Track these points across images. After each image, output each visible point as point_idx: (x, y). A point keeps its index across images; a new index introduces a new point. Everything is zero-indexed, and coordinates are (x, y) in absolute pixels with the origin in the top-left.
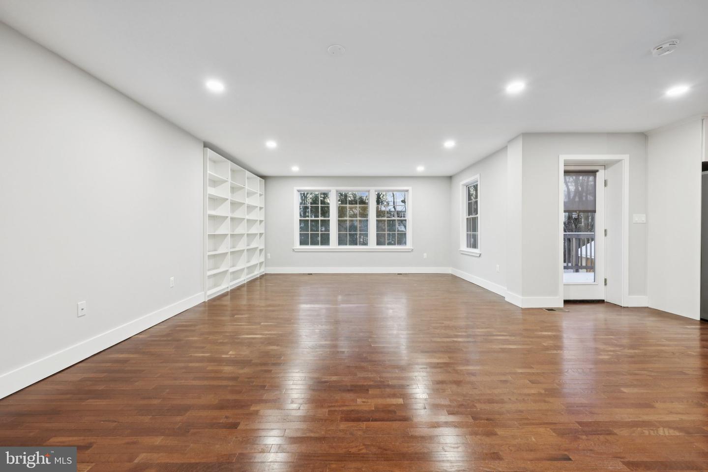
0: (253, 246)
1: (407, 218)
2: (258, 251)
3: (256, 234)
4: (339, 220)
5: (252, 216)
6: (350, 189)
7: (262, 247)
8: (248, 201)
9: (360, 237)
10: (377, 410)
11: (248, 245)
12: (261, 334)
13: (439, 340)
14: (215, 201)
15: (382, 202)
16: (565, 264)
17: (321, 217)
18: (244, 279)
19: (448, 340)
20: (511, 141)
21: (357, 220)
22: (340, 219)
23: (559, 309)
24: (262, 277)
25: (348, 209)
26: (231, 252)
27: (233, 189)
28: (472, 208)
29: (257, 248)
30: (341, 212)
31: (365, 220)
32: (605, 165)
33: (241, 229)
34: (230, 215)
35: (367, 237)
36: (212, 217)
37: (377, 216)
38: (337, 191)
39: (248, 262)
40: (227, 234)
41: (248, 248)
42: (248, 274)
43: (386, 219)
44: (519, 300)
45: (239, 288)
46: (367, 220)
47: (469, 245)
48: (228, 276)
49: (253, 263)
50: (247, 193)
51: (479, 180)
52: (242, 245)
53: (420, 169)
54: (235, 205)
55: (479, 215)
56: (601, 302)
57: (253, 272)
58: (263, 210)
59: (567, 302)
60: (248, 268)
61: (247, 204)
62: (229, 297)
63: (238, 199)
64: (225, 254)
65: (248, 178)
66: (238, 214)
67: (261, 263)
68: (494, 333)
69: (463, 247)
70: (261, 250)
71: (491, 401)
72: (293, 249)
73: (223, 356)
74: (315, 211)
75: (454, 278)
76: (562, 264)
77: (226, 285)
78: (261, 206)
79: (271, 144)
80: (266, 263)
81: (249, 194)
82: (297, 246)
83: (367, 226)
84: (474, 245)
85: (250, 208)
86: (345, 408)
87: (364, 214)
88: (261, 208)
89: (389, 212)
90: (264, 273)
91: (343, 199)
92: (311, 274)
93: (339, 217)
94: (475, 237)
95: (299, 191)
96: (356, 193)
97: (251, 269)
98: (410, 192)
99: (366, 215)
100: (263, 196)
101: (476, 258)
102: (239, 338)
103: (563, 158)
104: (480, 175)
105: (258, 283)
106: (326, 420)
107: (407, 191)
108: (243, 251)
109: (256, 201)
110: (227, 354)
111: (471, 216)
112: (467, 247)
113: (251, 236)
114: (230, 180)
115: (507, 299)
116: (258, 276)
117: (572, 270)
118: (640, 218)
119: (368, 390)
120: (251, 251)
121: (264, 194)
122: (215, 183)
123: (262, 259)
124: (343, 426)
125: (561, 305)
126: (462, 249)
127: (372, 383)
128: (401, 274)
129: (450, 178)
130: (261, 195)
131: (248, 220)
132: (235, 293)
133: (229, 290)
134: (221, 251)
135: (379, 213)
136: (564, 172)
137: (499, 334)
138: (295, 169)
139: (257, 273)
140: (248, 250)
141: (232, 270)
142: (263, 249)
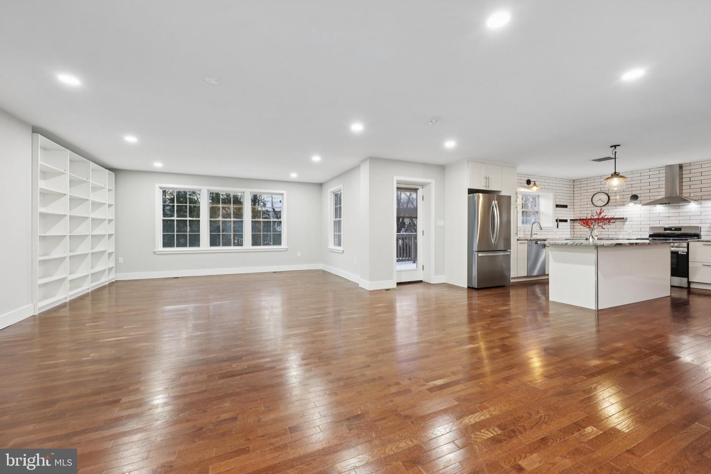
0: (98, 249)
1: (282, 220)
2: (106, 255)
3: (104, 236)
4: (210, 221)
5: (97, 215)
6: (223, 189)
7: (112, 249)
8: (93, 197)
9: (234, 238)
10: (249, 367)
11: (92, 248)
12: (125, 336)
13: (303, 318)
14: (48, 196)
15: (258, 202)
16: (398, 259)
17: (189, 217)
18: (87, 287)
19: (310, 317)
20: (363, 161)
21: (230, 221)
22: (212, 219)
23: (394, 289)
24: (111, 284)
25: (221, 209)
26: (70, 257)
27: (73, 183)
28: (338, 212)
29: (105, 251)
30: (213, 212)
31: (239, 221)
32: (423, 185)
33: (82, 229)
34: (68, 213)
35: (242, 238)
36: (43, 215)
37: (253, 217)
38: (208, 191)
39: (92, 268)
40: (65, 236)
41: (94, 251)
42: (92, 282)
43: (261, 220)
44: (367, 285)
45: (82, 298)
46: (242, 221)
47: (336, 244)
48: (67, 284)
49: (98, 269)
50: (92, 187)
51: (342, 189)
52: (83, 248)
53: (294, 176)
54: (75, 201)
55: (342, 219)
56: (421, 282)
57: (100, 280)
58: (113, 207)
59: (398, 284)
60: (92, 274)
61: (92, 201)
62: (67, 308)
63: (78, 193)
64: (63, 259)
65: (92, 170)
66: (78, 212)
67: (110, 269)
68: (345, 309)
69: (331, 246)
70: (110, 254)
71: (332, 349)
72: (154, 252)
73: (83, 359)
74: (181, 211)
75: (324, 273)
76: (395, 258)
77: (63, 296)
78: (111, 203)
79: (131, 139)
80: (117, 268)
81: (95, 189)
82: (159, 247)
83: (242, 227)
84: (339, 245)
85: (96, 205)
86: (222, 372)
87: (239, 214)
88: (110, 206)
89: (266, 213)
90: (114, 281)
91: (215, 198)
92: (178, 278)
93: (211, 217)
94: (339, 236)
95: (161, 188)
96: (231, 193)
97: (95, 276)
98: (285, 195)
99: (240, 215)
100: (113, 192)
101: (340, 255)
102: (98, 343)
103: (396, 178)
104: (343, 185)
105: (106, 291)
106: (206, 382)
107: (282, 194)
108: (87, 254)
109: (105, 197)
110: (88, 356)
111: (337, 219)
112: (334, 245)
113: (97, 238)
114: (68, 172)
115: (360, 286)
116: (107, 283)
117: (412, 262)
118: (440, 223)
119: (241, 358)
120: (97, 255)
121: (114, 189)
122: (46, 174)
123: (112, 264)
124: (220, 382)
125: (395, 286)
126: (330, 247)
127: (245, 353)
128: (276, 272)
129: (321, 185)
130: (109, 190)
131: (93, 219)
132: (75, 304)
133: (68, 301)
134: (54, 255)
135: (255, 214)
136: (397, 188)
137: (348, 309)
138: (158, 165)
139: (105, 280)
140: (92, 254)
141: (71, 277)
142: (113, 253)
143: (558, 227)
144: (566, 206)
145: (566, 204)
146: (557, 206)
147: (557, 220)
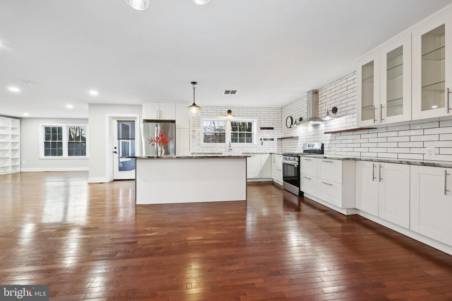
4: (69, 142)
17: (58, 140)
21: (79, 142)
38: (67, 126)
57: (6, 171)
67: (13, 166)
72: (40, 158)
78: (19, 135)
81: (4, 128)
82: (42, 156)
85: (5, 136)
88: (14, 135)
92: (49, 172)
95: (43, 126)
97: (4, 169)
109: (9, 132)
116: (10, 173)
121: (19, 127)
143: (262, 145)
144: (272, 128)
145: (272, 127)
146: (262, 128)
147: (261, 139)
